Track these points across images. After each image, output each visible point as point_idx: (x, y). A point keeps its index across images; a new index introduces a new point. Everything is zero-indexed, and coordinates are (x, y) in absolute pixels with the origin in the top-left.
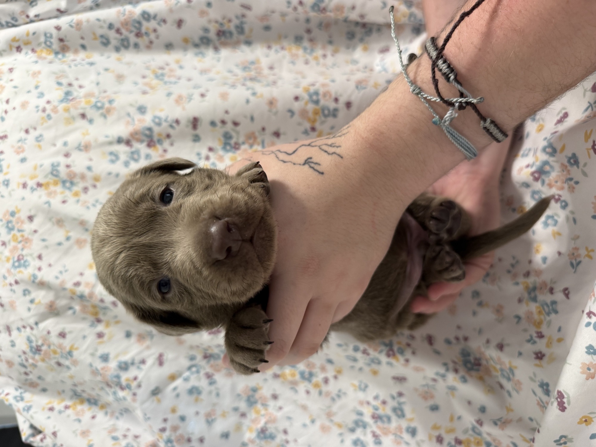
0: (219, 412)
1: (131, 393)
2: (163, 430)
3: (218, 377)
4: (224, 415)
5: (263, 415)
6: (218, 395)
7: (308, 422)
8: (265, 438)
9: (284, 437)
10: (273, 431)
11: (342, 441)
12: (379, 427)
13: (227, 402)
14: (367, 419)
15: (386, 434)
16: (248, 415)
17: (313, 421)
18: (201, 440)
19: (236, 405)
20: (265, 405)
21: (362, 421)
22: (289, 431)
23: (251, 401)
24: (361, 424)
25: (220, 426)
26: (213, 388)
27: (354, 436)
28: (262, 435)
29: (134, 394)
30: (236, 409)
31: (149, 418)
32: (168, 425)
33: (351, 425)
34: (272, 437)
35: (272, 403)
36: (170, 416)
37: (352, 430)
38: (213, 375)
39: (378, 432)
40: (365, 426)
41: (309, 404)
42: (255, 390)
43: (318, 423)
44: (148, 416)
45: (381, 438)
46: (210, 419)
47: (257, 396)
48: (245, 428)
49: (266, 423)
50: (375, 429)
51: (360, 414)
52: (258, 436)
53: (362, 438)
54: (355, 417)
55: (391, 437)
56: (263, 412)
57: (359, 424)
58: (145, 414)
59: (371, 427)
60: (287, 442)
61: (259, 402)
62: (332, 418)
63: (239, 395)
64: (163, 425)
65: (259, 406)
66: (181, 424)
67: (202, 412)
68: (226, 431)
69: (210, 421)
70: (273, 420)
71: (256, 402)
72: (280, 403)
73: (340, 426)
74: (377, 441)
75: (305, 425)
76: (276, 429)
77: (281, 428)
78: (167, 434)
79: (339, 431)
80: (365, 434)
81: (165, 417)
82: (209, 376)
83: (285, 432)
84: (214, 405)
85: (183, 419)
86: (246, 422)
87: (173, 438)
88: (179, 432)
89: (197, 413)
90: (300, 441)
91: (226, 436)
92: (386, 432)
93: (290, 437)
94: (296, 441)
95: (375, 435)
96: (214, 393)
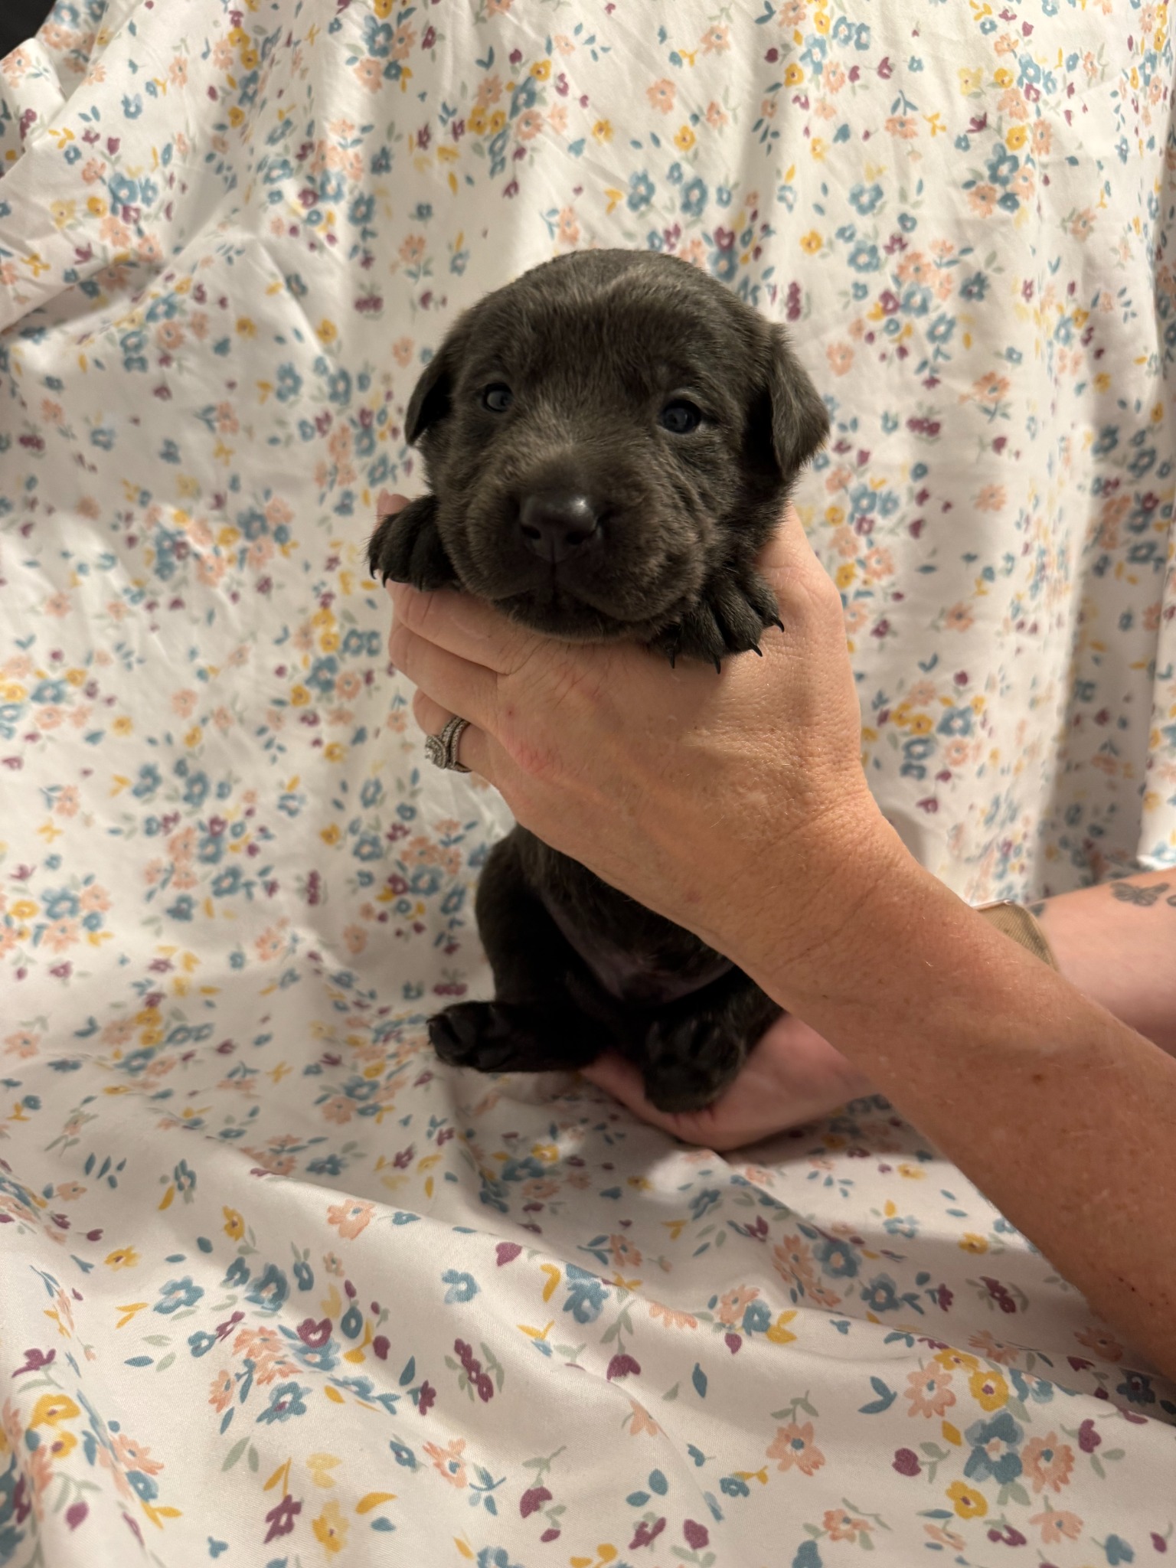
0: (229, 439)
1: (295, 220)
2: (200, 296)
3: (319, 443)
4: (222, 453)
5: (216, 552)
6: (274, 441)
7: (201, 662)
8: (161, 552)
9: (164, 600)
10: (178, 573)
11: (152, 741)
12: (189, 832)
13: (253, 463)
14: (210, 807)
15: (172, 847)
16: (216, 513)
17: (202, 674)
18: (162, 391)
19: (244, 483)
20: (242, 558)
21: (203, 793)
22: (179, 613)
23: (252, 524)
24: (197, 789)
25: (195, 441)
26: (294, 430)
27: (164, 770)
28: (167, 544)
29: (294, 230)
30: (234, 484)
31: (230, 260)
32: (210, 308)
33: (193, 767)
34: (163, 570)
35: (247, 577)
36: (232, 314)
37: (180, 768)
38: (324, 433)
39: (177, 830)
40: (193, 799)
41: (250, 668)
42: (281, 535)
43: (197, 686)
44: (235, 258)
45: (161, 834)
46: (213, 415)
47: (267, 541)
48: (186, 502)
49: (197, 556)
50: (185, 822)
51: (223, 792)
52: (166, 535)
53: (161, 790)
54: (215, 777)
55: (166, 860)
56: (224, 552)
57: (197, 786)
58: (239, 252)
59: (189, 814)
60: (151, 606)
61: (249, 544)
62: (211, 723)
63: (268, 494)
64: (211, 295)
65: (241, 543)
66: (209, 341)
67: (233, 399)
68: (181, 454)
69: (207, 416)
70: (205, 578)
71: (249, 536)
72: (248, 595)
73: (192, 739)
74: (154, 826)
75: (193, 653)
76: (184, 581)
77: (185, 595)
78: (191, 305)
79: (178, 738)
80: (170, 798)
81: (230, 302)
82: (323, 422)
83: (177, 604)
84: (249, 431)
85: (222, 347)
86: (203, 507)
87: (177, 318)
88: (189, 335)
89: (231, 385)
90: (154, 637)
91: (170, 453)
92: (179, 849)
93: (162, 613)
94: (154, 628)
95: (169, 821)
96: (280, 433)
